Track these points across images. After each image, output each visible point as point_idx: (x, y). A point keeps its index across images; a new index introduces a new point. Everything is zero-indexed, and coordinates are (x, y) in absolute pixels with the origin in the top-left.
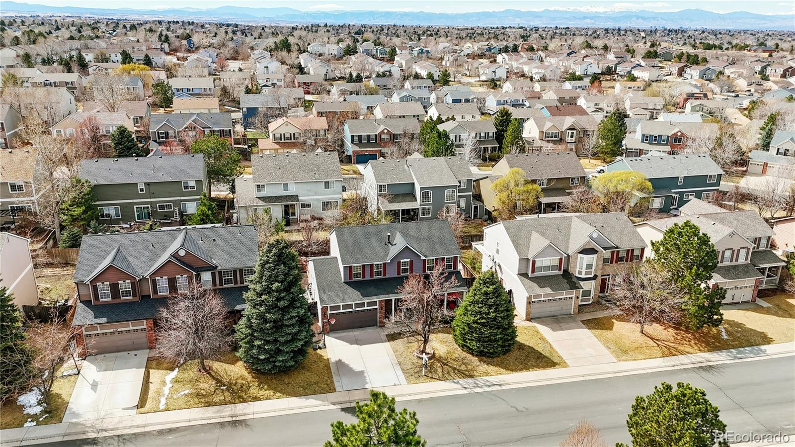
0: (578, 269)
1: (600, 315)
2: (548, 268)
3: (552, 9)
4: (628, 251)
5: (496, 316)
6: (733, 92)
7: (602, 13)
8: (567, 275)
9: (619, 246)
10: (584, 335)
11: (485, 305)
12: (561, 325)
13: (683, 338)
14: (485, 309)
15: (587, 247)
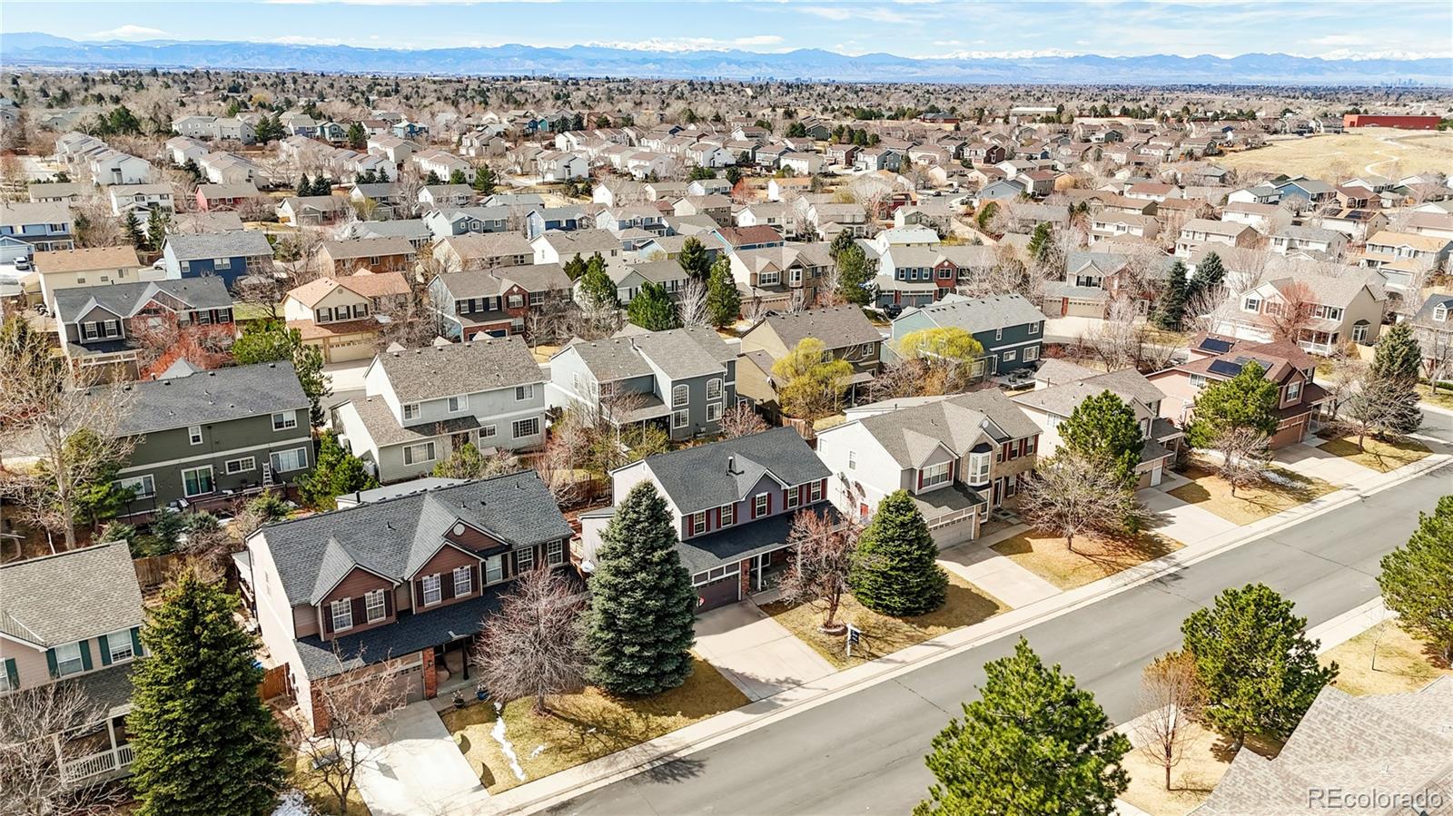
0: (970, 476)
1: (1009, 534)
2: (936, 479)
3: (587, 44)
4: (1021, 440)
5: (921, 554)
6: (931, 188)
7: (672, 54)
8: (959, 485)
9: (1012, 436)
10: (1001, 562)
11: (904, 540)
12: (969, 556)
13: (1116, 548)
14: (905, 547)
15: (979, 443)
